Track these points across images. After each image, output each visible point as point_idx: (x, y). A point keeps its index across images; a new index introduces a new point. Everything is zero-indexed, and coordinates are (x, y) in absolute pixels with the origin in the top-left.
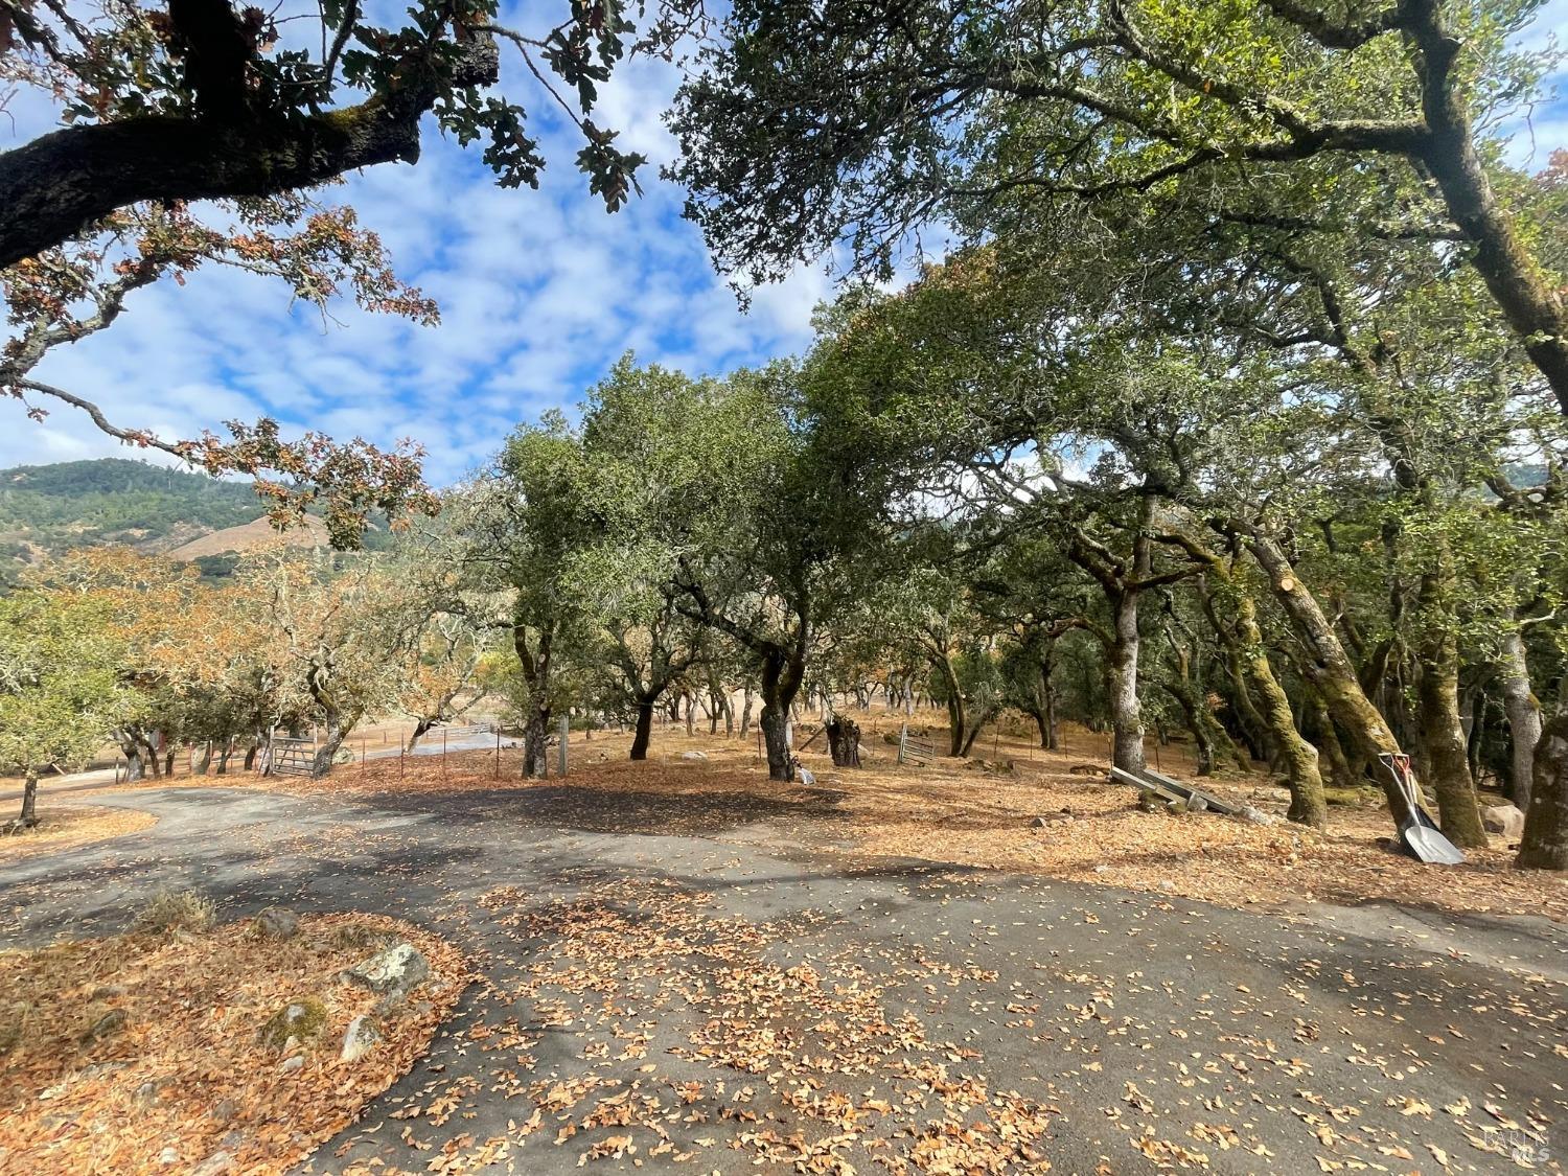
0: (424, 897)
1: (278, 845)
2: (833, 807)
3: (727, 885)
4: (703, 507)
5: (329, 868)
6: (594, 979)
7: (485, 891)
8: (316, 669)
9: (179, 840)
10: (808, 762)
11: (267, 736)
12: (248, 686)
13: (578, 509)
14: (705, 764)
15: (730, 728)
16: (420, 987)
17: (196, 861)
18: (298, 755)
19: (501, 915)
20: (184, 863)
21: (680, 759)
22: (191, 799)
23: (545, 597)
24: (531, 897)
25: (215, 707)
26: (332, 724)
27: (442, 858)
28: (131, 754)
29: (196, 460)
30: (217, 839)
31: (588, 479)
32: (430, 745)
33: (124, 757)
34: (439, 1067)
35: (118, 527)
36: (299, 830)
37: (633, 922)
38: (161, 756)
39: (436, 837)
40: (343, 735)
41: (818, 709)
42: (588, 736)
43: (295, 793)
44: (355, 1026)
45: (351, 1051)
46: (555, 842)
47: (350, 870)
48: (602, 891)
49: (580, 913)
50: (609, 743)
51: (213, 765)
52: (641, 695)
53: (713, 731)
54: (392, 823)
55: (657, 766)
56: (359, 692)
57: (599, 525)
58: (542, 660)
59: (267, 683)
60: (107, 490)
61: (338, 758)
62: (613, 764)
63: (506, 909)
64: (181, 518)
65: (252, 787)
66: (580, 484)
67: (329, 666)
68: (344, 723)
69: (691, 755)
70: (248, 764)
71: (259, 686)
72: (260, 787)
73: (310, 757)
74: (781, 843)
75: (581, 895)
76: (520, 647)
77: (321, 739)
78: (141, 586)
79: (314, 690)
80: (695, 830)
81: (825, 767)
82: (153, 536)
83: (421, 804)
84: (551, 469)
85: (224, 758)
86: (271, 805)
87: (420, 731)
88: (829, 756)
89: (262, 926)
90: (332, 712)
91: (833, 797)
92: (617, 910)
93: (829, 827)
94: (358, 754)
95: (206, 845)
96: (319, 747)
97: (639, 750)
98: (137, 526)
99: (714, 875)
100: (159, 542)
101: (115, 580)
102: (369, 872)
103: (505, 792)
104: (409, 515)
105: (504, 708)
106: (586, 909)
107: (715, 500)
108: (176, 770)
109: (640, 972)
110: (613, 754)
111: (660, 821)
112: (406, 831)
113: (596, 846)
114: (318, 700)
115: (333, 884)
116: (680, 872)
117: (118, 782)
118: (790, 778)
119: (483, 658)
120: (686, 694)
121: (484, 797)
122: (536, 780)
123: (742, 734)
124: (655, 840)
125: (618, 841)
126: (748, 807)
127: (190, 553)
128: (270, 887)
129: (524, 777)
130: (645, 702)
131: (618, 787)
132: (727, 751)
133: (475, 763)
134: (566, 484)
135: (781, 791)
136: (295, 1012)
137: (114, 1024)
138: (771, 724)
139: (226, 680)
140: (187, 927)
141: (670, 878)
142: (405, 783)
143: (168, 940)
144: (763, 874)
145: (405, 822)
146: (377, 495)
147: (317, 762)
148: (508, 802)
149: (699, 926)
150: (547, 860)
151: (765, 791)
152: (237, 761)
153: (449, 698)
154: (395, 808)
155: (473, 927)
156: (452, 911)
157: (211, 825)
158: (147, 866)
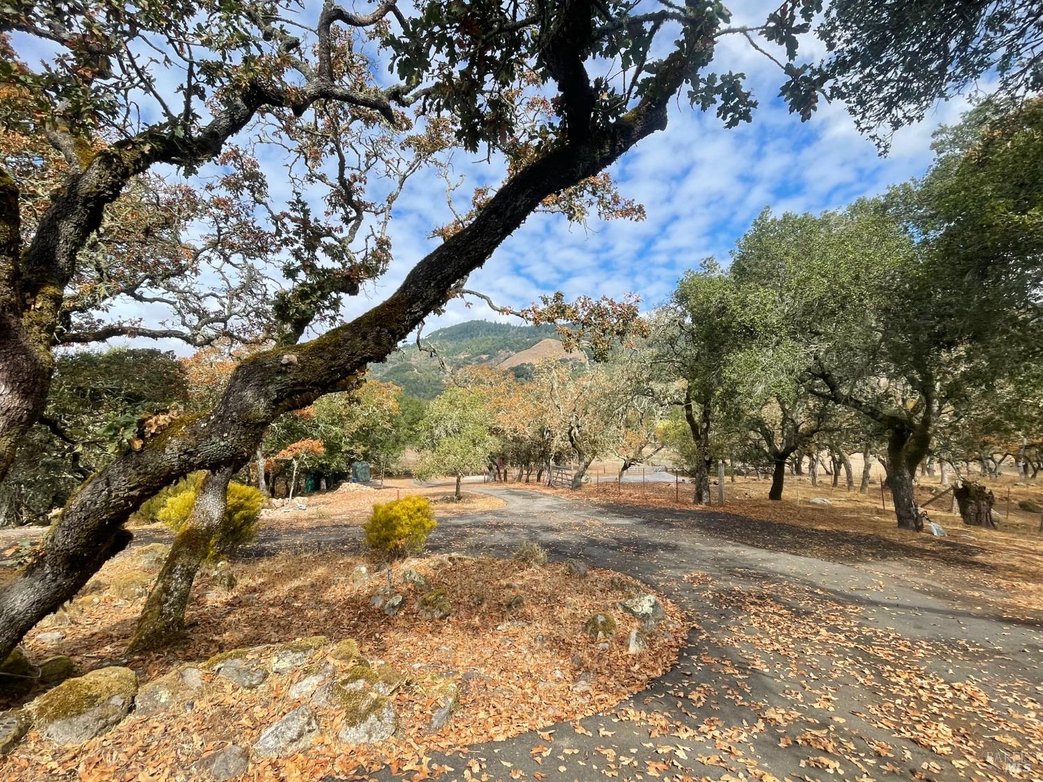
0: (649, 569)
1: (564, 525)
2: (969, 558)
3: (875, 604)
4: (833, 313)
5: (593, 543)
6: (778, 646)
7: (687, 572)
8: (572, 428)
9: (518, 515)
10: (934, 517)
11: (548, 464)
12: (538, 437)
13: (734, 324)
14: (832, 509)
15: (850, 483)
16: (662, 622)
17: (529, 527)
18: (564, 476)
19: (699, 590)
20: (523, 527)
21: (809, 503)
22: (518, 494)
23: (711, 385)
24: (716, 582)
25: (523, 447)
26: (581, 460)
27: (655, 547)
28: (490, 468)
29: (529, 319)
30: (535, 517)
31: (741, 302)
32: (632, 476)
33: (487, 470)
34: (688, 673)
35: (477, 355)
36: (571, 518)
37: (798, 614)
38: (502, 471)
39: (646, 533)
40: (586, 467)
41: (938, 473)
42: (733, 480)
43: (566, 497)
44: (633, 635)
45: (633, 649)
46: (725, 549)
47: (603, 545)
48: (768, 588)
49: (754, 599)
50: (750, 486)
51: (524, 477)
52: (776, 453)
53: (835, 484)
54: (620, 521)
55: (790, 505)
56: (594, 442)
57: (749, 334)
58: (705, 426)
59: (547, 436)
60: (472, 336)
61: (583, 480)
62: (757, 500)
63: (702, 586)
64: (502, 348)
65: (544, 491)
66: (734, 307)
67: (578, 427)
68: (587, 460)
69: (818, 500)
70: (539, 480)
71: (543, 436)
72: (548, 492)
73: (570, 478)
74: (921, 581)
75: (753, 587)
76: (690, 418)
77: (575, 468)
78: (491, 384)
79: (571, 440)
80: (834, 557)
81: (955, 523)
82: (490, 358)
83: (635, 512)
84: (713, 299)
85: (528, 475)
86: (555, 503)
87: (625, 467)
88: (957, 514)
89: (570, 567)
90: (581, 453)
91: (968, 551)
92: (784, 604)
93: (970, 576)
94: (594, 479)
95: (531, 520)
96: (575, 472)
97: (776, 493)
98: (484, 354)
99: (860, 594)
100: (493, 361)
101: (481, 381)
102: (613, 548)
103: (683, 511)
104: (631, 338)
105: (677, 457)
106: (758, 598)
107: (843, 307)
108: (509, 478)
109: (813, 651)
110: (754, 494)
111: (802, 546)
112: (631, 528)
113: (757, 556)
114: (573, 446)
115: (596, 552)
116: (828, 586)
117: (485, 482)
118: (919, 528)
119: (660, 424)
120: (810, 455)
121: (671, 513)
122: (704, 506)
123: (862, 489)
124: (802, 559)
125: (773, 556)
126: (882, 548)
127: (506, 366)
128: (564, 548)
129: (694, 503)
130: (779, 459)
131: (765, 517)
132: (849, 500)
133: (660, 490)
134: (724, 308)
135: (912, 538)
136: (601, 619)
137: (519, 603)
138: (896, 484)
139: (528, 433)
140: (536, 561)
141: (821, 590)
142: (622, 498)
143: (529, 566)
144: (908, 601)
145: (627, 522)
146: (615, 328)
147: (574, 481)
148: (687, 518)
149: (855, 629)
150: (723, 560)
151: (895, 536)
152: (533, 477)
153: (641, 449)
154: (620, 512)
155: (683, 593)
156: (667, 581)
157: (531, 509)
158: (509, 526)
